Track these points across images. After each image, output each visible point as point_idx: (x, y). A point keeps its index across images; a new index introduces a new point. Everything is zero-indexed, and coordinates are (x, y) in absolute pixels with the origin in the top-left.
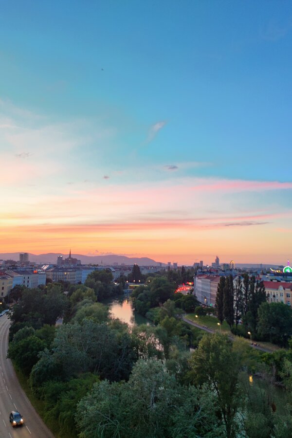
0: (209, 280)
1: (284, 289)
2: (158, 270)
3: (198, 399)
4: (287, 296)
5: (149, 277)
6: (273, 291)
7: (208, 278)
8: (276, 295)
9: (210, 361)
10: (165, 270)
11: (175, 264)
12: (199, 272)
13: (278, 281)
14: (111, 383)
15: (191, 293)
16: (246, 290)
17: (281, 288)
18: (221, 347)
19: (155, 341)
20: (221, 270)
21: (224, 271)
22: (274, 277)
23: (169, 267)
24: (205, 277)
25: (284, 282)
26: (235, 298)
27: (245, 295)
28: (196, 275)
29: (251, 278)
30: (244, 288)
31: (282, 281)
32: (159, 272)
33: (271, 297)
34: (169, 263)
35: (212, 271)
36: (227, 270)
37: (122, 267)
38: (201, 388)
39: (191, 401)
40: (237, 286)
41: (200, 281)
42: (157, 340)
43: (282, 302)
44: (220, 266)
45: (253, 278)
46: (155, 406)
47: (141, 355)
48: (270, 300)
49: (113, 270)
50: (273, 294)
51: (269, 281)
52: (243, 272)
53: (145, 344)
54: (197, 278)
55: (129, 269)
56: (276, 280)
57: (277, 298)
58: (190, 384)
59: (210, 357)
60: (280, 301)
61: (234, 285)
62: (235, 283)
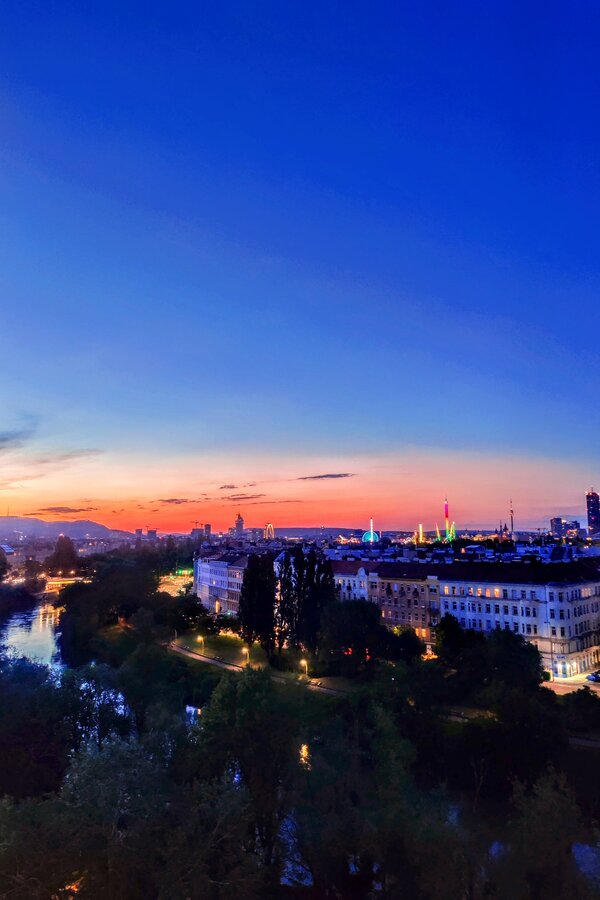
0: (226, 564)
1: (367, 574)
2: (114, 547)
3: (212, 805)
4: (372, 587)
5: (95, 564)
6: (346, 579)
7: (223, 558)
8: (352, 585)
9: (237, 725)
10: (129, 545)
11: (152, 533)
12: (205, 548)
13: (357, 559)
14: (17, 803)
15: (187, 591)
16: (299, 580)
17: (362, 571)
18: (257, 694)
19: (116, 698)
20: (248, 541)
21: (254, 544)
22: (349, 552)
23: (139, 539)
24: (217, 557)
25: (366, 560)
26: (278, 596)
27: (296, 588)
28: (198, 553)
29: (308, 556)
30: (295, 576)
31: (363, 559)
32: (116, 549)
33: (344, 590)
34: (139, 531)
35: (232, 545)
36: (260, 541)
37: (30, 543)
38: (219, 782)
39: (199, 811)
40: (281, 573)
41: (206, 566)
42: (120, 696)
43: (363, 598)
44: (245, 534)
45: (312, 555)
46: (122, 834)
47: (82, 732)
48: (342, 595)
49: (7, 549)
50: (347, 584)
51: (340, 559)
52: (289, 544)
53: (91, 706)
54: (200, 560)
55: (48, 546)
56: (351, 556)
57: (354, 591)
58: (195, 778)
59: (237, 718)
60: (358, 597)
61: (276, 569)
62: (276, 567)
